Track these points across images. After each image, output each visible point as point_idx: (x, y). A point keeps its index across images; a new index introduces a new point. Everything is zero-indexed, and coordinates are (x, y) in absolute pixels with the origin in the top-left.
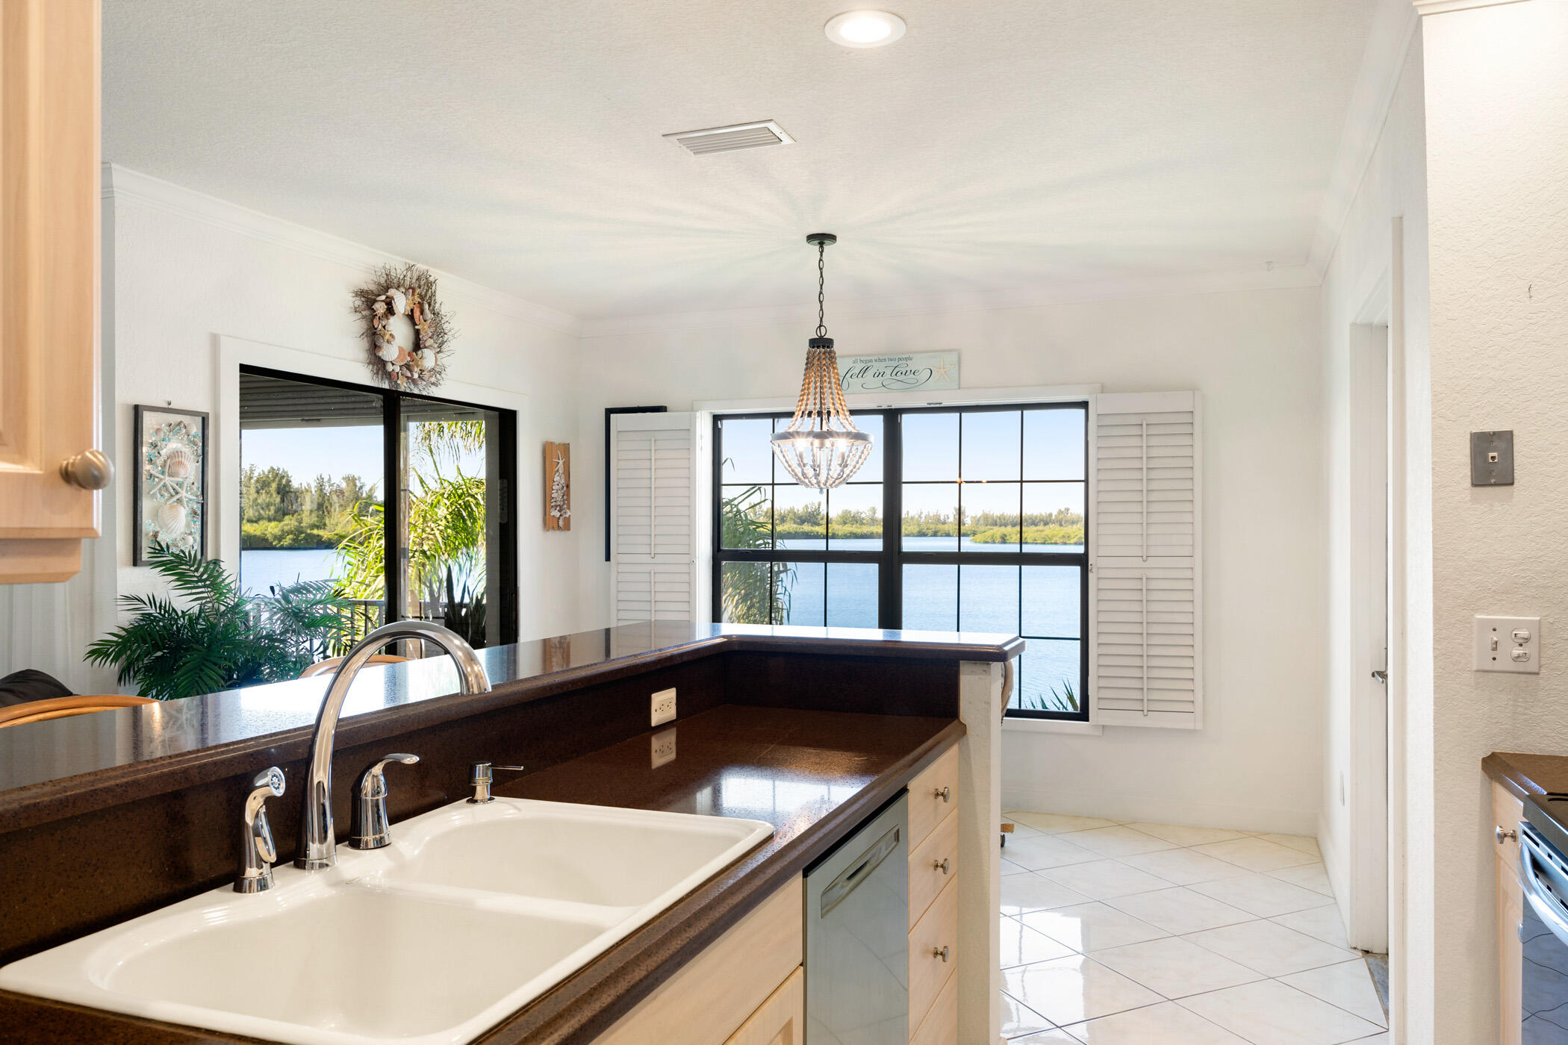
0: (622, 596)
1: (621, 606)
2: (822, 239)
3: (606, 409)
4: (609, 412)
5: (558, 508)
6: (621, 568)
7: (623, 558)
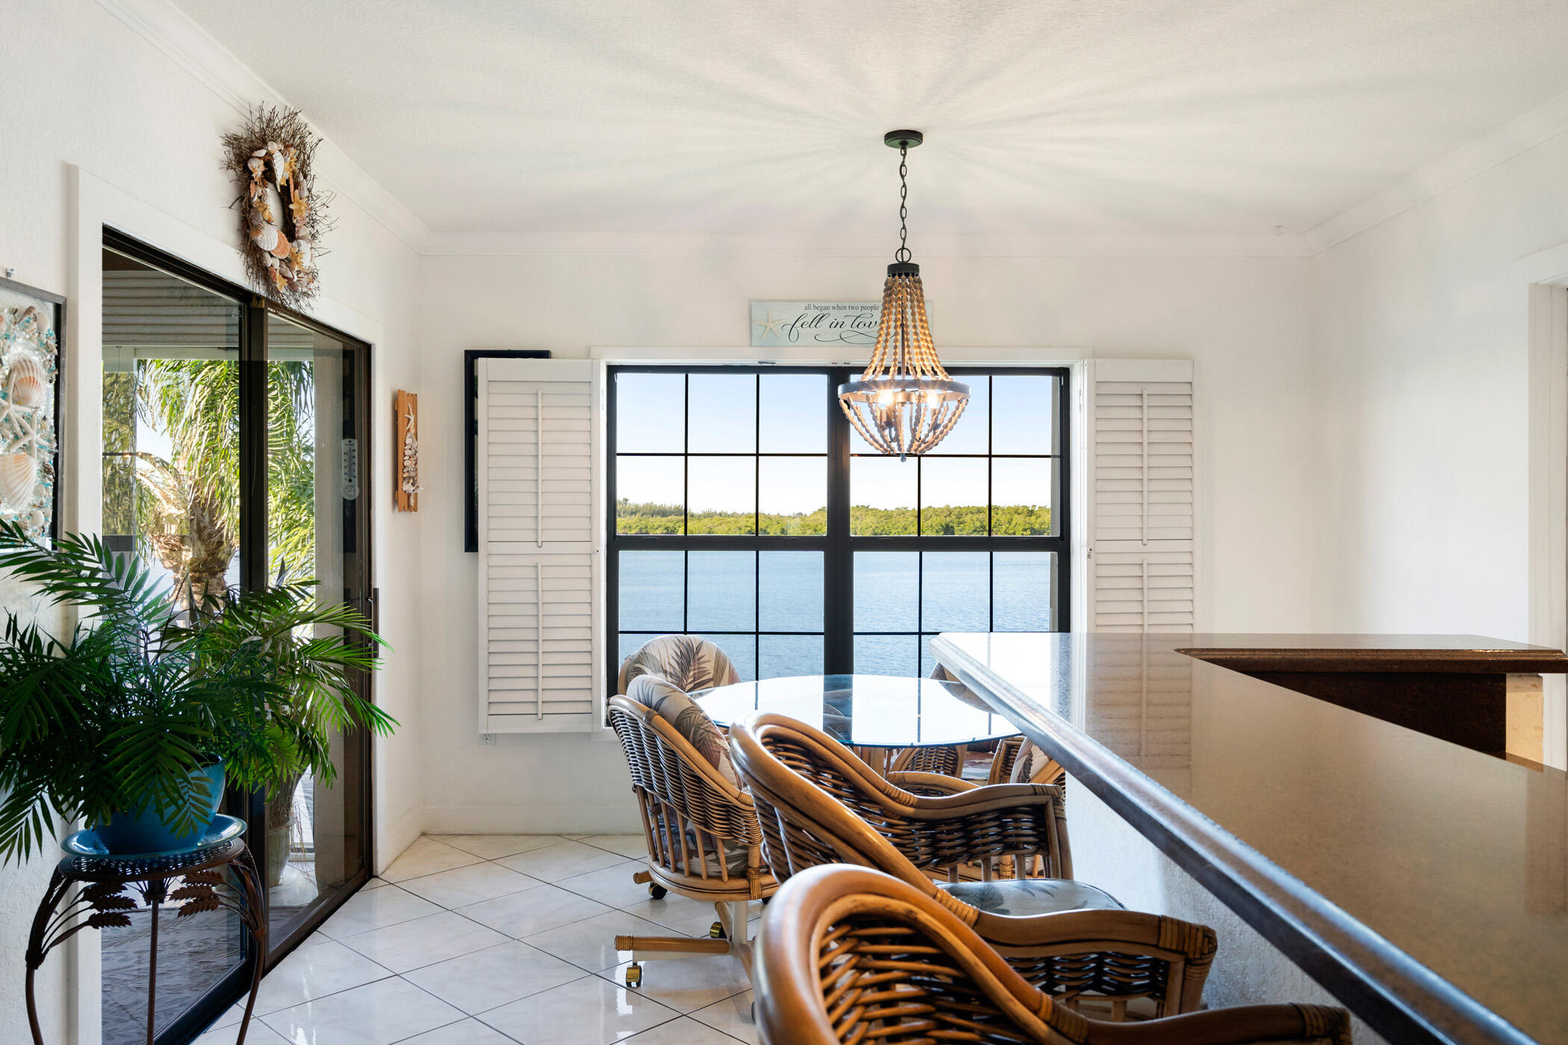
0: (494, 597)
1: (494, 610)
2: (904, 138)
3: (466, 351)
4: (471, 357)
5: (411, 481)
6: (494, 561)
7: (494, 548)
